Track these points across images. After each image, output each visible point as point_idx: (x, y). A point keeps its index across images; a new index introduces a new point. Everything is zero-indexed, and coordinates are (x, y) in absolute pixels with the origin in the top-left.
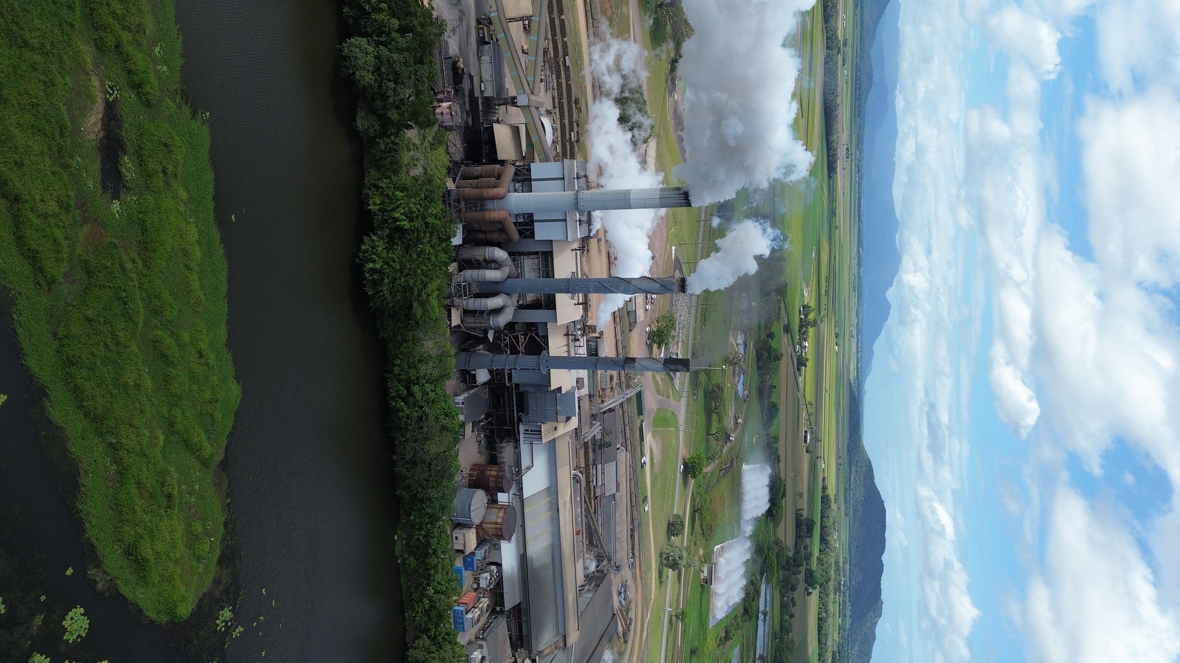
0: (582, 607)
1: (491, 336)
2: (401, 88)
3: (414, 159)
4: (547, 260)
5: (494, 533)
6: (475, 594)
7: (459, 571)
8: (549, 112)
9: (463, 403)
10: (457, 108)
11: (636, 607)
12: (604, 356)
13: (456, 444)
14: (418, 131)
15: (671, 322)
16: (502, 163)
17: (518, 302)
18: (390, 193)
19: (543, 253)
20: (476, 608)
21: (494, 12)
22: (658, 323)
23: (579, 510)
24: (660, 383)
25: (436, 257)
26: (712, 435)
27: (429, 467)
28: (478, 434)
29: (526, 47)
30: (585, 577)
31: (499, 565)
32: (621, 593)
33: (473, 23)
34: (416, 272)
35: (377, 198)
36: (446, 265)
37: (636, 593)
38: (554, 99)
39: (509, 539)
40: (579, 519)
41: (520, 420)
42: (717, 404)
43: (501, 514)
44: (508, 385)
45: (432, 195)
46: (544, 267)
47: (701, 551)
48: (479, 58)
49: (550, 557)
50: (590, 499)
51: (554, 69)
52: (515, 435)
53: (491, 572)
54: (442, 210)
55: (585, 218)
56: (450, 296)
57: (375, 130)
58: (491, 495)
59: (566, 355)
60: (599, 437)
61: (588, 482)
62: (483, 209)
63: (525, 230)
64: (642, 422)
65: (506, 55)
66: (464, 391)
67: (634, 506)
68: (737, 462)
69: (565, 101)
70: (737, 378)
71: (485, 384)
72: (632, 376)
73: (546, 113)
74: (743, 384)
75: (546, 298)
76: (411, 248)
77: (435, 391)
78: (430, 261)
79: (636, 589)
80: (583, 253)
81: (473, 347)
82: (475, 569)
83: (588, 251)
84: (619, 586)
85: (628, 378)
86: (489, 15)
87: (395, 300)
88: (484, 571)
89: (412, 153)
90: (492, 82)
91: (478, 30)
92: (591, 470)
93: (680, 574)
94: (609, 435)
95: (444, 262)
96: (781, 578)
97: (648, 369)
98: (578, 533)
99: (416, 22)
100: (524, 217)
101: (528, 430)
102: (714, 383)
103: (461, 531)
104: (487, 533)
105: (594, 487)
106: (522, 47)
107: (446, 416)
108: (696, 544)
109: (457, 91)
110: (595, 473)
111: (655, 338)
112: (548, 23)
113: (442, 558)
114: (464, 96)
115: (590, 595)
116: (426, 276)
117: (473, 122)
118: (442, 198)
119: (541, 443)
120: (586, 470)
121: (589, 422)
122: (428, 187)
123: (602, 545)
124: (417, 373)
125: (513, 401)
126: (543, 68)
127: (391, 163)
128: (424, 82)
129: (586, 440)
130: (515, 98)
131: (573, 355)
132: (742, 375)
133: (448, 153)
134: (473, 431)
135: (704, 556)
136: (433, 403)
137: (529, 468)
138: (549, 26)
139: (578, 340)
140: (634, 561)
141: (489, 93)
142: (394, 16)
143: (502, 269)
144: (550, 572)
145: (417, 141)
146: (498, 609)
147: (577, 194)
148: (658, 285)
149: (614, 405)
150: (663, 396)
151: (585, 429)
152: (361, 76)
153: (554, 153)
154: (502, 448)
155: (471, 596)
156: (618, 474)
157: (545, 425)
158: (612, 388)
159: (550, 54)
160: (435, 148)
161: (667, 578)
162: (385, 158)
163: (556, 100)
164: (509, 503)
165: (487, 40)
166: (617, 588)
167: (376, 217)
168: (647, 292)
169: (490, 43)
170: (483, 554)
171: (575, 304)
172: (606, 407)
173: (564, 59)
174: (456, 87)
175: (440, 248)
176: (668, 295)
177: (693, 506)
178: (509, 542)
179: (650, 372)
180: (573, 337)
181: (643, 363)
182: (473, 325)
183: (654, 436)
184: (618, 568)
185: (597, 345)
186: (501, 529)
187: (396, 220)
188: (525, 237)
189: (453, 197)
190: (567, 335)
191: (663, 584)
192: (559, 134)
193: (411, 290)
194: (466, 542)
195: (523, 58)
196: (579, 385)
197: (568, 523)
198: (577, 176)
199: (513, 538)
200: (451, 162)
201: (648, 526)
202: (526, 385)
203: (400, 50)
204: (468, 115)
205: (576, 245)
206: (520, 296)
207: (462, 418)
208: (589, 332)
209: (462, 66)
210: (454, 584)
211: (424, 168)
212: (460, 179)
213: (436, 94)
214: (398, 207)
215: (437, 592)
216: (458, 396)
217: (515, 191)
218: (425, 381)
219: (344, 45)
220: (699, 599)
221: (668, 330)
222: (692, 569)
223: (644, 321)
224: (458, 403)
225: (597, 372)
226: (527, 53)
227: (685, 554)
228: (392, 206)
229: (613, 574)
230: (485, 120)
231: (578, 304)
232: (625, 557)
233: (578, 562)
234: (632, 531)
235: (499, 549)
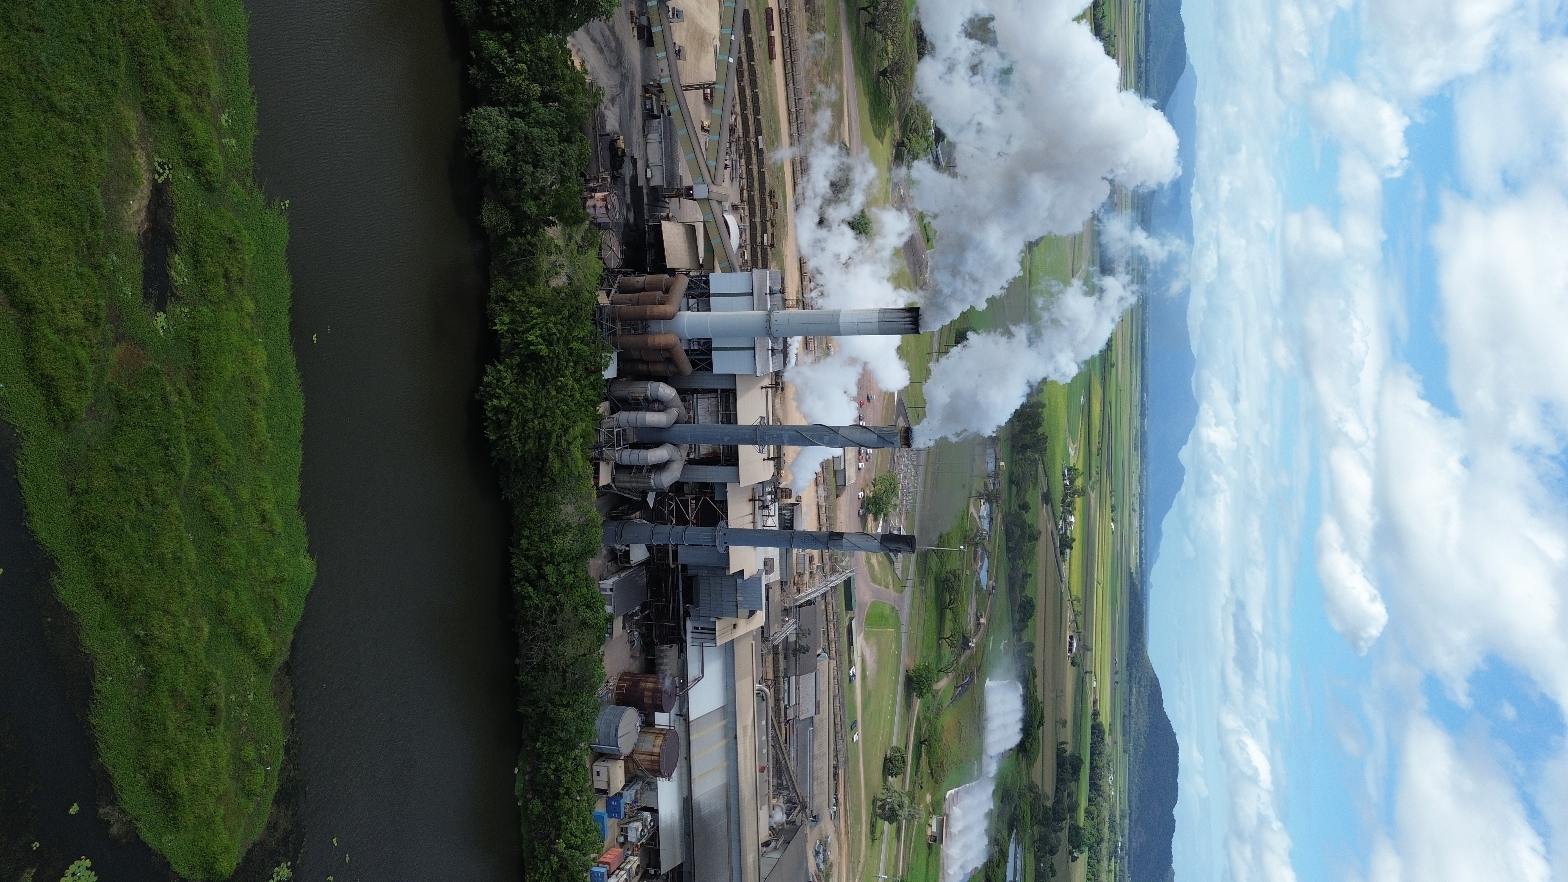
0: (765, 871)
1: (651, 500)
2: (542, 174)
3: (556, 266)
4: (728, 401)
5: (649, 767)
6: (620, 850)
7: (600, 819)
8: (735, 208)
9: (611, 590)
10: (614, 199)
11: (839, 873)
12: (802, 529)
13: (600, 645)
14: (563, 229)
15: (892, 486)
16: (673, 272)
17: (688, 455)
18: (523, 309)
19: (723, 390)
20: (622, 869)
21: (666, 76)
22: (874, 487)
23: (764, 738)
24: (876, 567)
25: (581, 393)
26: (945, 639)
27: (564, 676)
28: (631, 631)
29: (706, 123)
30: (770, 830)
31: (654, 811)
32: (819, 852)
33: (638, 91)
34: (554, 413)
35: (505, 315)
36: (595, 404)
37: (840, 854)
38: (741, 190)
39: (669, 777)
40: (765, 751)
41: (687, 614)
42: (952, 597)
43: (659, 741)
44: (672, 566)
45: (578, 312)
46: (724, 409)
47: (929, 798)
48: (645, 136)
49: (724, 801)
50: (779, 723)
51: (742, 152)
52: (679, 634)
53: (643, 821)
54: (591, 332)
55: (779, 346)
56: (598, 446)
57: (506, 227)
58: (646, 716)
59: (750, 527)
60: (793, 638)
61: (777, 700)
62: (645, 332)
63: (700, 360)
64: (851, 619)
65: (681, 132)
66: (613, 574)
67: (838, 732)
68: (978, 677)
69: (756, 193)
70: (980, 563)
71: (642, 564)
72: (839, 557)
73: (731, 208)
74: (988, 571)
75: (726, 450)
76: (549, 382)
77: (574, 572)
78: (573, 400)
79: (840, 847)
80: (776, 392)
81: (627, 515)
82: (622, 815)
83: (783, 389)
84: (816, 843)
85: (834, 560)
86: (660, 81)
87: (526, 449)
88: (633, 819)
89: (553, 258)
90: (661, 168)
91: (644, 99)
92: (782, 684)
93: (899, 829)
94: (806, 637)
95: (592, 400)
96: (1036, 837)
97: (860, 549)
98: (762, 770)
99: (563, 89)
100: (699, 344)
101: (697, 628)
102: (948, 568)
103: (605, 764)
104: (639, 768)
105: (785, 707)
106: (702, 122)
107: (588, 607)
108: (921, 788)
109: (615, 179)
110: (786, 688)
111: (870, 507)
112: (737, 92)
113: (577, 800)
114: (624, 184)
115: (776, 855)
116: (568, 419)
117: (635, 218)
118: (592, 317)
119: (714, 645)
120: (775, 684)
121: (780, 619)
122: (574, 302)
123: (794, 785)
124: (552, 548)
125: (678, 588)
126: (729, 151)
127: (526, 270)
128: (572, 166)
129: (775, 643)
130: (691, 188)
131: (759, 527)
132: (986, 559)
133: (601, 259)
134: (624, 628)
135: (932, 804)
136: (571, 589)
137: (697, 680)
138: (737, 97)
139: (767, 507)
140: (838, 809)
141: (657, 181)
142: (534, 80)
143: (668, 411)
144: (723, 822)
145: (560, 242)
146: (652, 871)
147: (769, 315)
148: (874, 437)
149: (815, 595)
150: (880, 585)
151: (775, 628)
152: (489, 156)
153: (741, 260)
154: (662, 651)
155: (616, 853)
156: (818, 689)
157: (721, 621)
158: (811, 573)
159: (738, 132)
160: (584, 251)
161: (882, 833)
162: (518, 263)
163: (745, 192)
164: (670, 726)
165: (656, 113)
166: (813, 846)
167: (503, 340)
168: (860, 445)
169: (660, 117)
170: (633, 795)
171: (764, 460)
172: (803, 597)
173: (757, 140)
174: (613, 173)
175: (587, 382)
176: (887, 450)
177: (918, 735)
178: (669, 780)
179: (863, 553)
180: (761, 503)
181: (853, 540)
182: (627, 485)
183: (866, 639)
184: (816, 819)
185: (792, 515)
186: (658, 762)
187: (530, 343)
188: (700, 370)
189: (605, 316)
190: (752, 500)
191: (877, 842)
192: (748, 236)
193: (549, 436)
194: (611, 779)
195: (703, 137)
196: (767, 568)
197: (749, 754)
198: (770, 291)
199: (675, 774)
200: (604, 269)
201: (857, 761)
202: (697, 567)
203: (541, 125)
204: (628, 209)
205: (767, 382)
206: (691, 448)
207: (609, 609)
208: (782, 497)
209: (623, 146)
210: (592, 836)
211: (569, 278)
212: (616, 292)
213: (587, 181)
214: (533, 327)
215: (569, 846)
216: (605, 579)
217: (689, 309)
218: (561, 559)
219: (469, 116)
220: (925, 863)
221: (887, 497)
222: (916, 823)
223: (856, 483)
224: (605, 590)
225: (792, 550)
226: (708, 131)
227: (906, 800)
228: (525, 326)
229: (808, 826)
230: (651, 216)
231: (769, 459)
232: (826, 804)
233: (761, 809)
234: (836, 767)
235: (655, 789)
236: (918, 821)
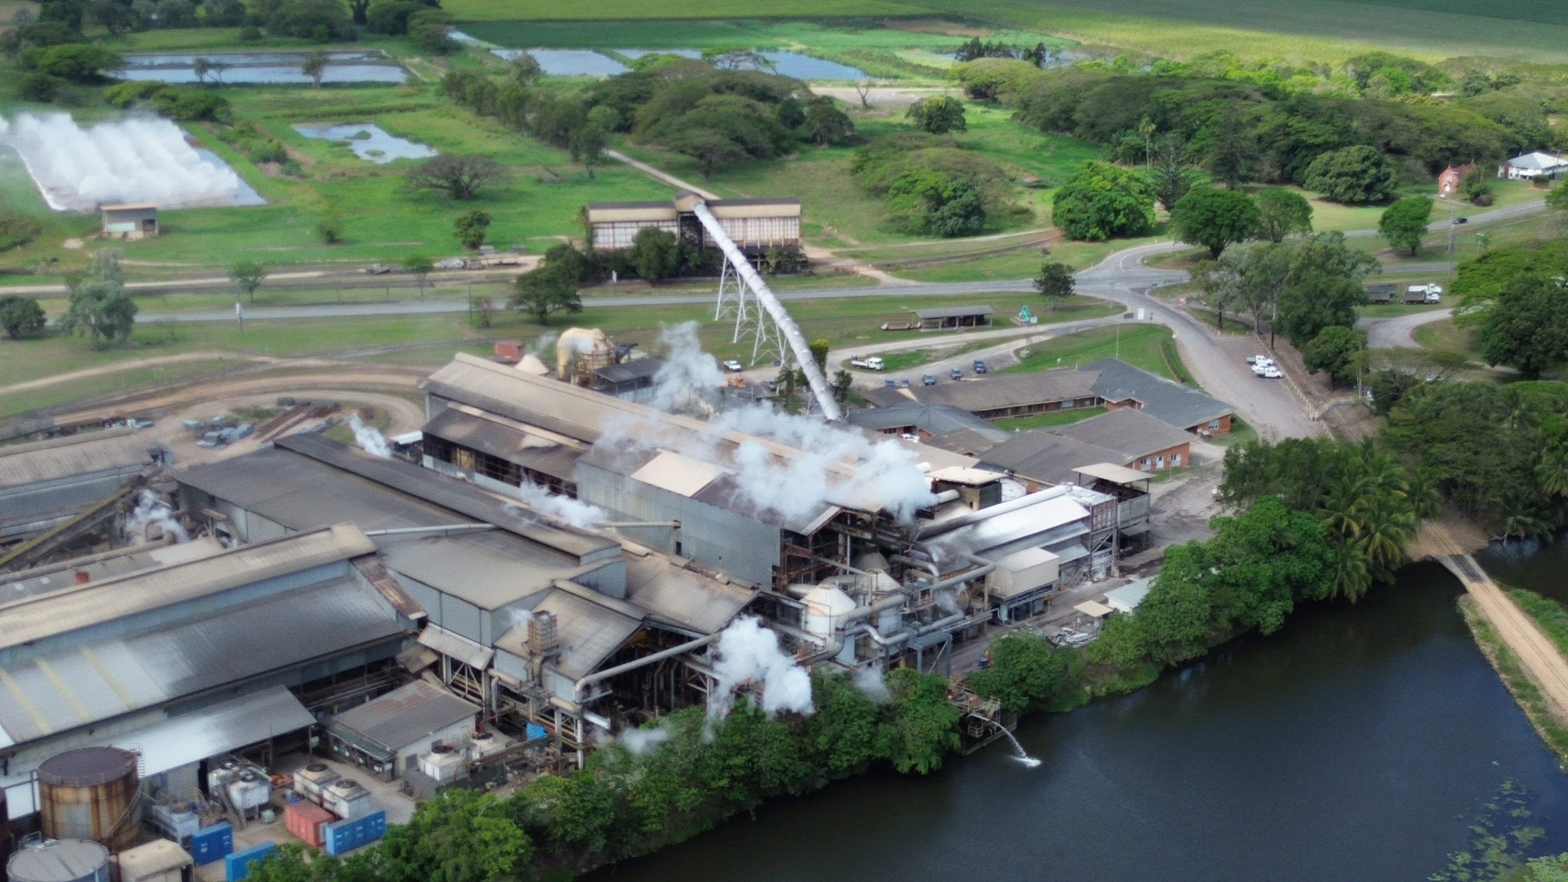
0: (274, 530)
5: (122, 800)
6: (288, 811)
7: (239, 866)
11: (248, 393)
20: (320, 797)
30: (196, 537)
31: (204, 767)
32: (219, 437)
37: (213, 398)
39: (131, 757)
40: (45, 580)
43: (67, 794)
47: (73, 244)
49: (159, 639)
53: (226, 783)
58: (20, 834)
79: (202, 399)
82: (223, 826)
84: (203, 447)
88: (225, 802)
93: (144, 293)
96: (102, 30)
98: (84, 577)
104: (125, 822)
108: (55, 260)
115: (240, 516)
123: (99, 510)
135: (82, 236)
140: (132, 415)
144: (199, 630)
146: (314, 741)
155: (295, 817)
161: (158, 324)
164: (32, 781)
166: (208, 451)
170: (182, 816)
178: (139, 754)
184: (158, 454)
186: (108, 785)
191: (177, 332)
194: (159, 868)
199: (125, 745)
210: (273, 871)
220: (198, 235)
222: (125, 262)
227: (86, 286)
229: (176, 467)
232: (125, 441)
233: (159, 563)
234: (50, 433)
235: (162, 777)
236: (122, 259)
